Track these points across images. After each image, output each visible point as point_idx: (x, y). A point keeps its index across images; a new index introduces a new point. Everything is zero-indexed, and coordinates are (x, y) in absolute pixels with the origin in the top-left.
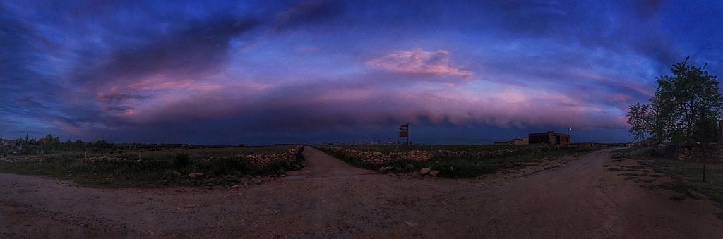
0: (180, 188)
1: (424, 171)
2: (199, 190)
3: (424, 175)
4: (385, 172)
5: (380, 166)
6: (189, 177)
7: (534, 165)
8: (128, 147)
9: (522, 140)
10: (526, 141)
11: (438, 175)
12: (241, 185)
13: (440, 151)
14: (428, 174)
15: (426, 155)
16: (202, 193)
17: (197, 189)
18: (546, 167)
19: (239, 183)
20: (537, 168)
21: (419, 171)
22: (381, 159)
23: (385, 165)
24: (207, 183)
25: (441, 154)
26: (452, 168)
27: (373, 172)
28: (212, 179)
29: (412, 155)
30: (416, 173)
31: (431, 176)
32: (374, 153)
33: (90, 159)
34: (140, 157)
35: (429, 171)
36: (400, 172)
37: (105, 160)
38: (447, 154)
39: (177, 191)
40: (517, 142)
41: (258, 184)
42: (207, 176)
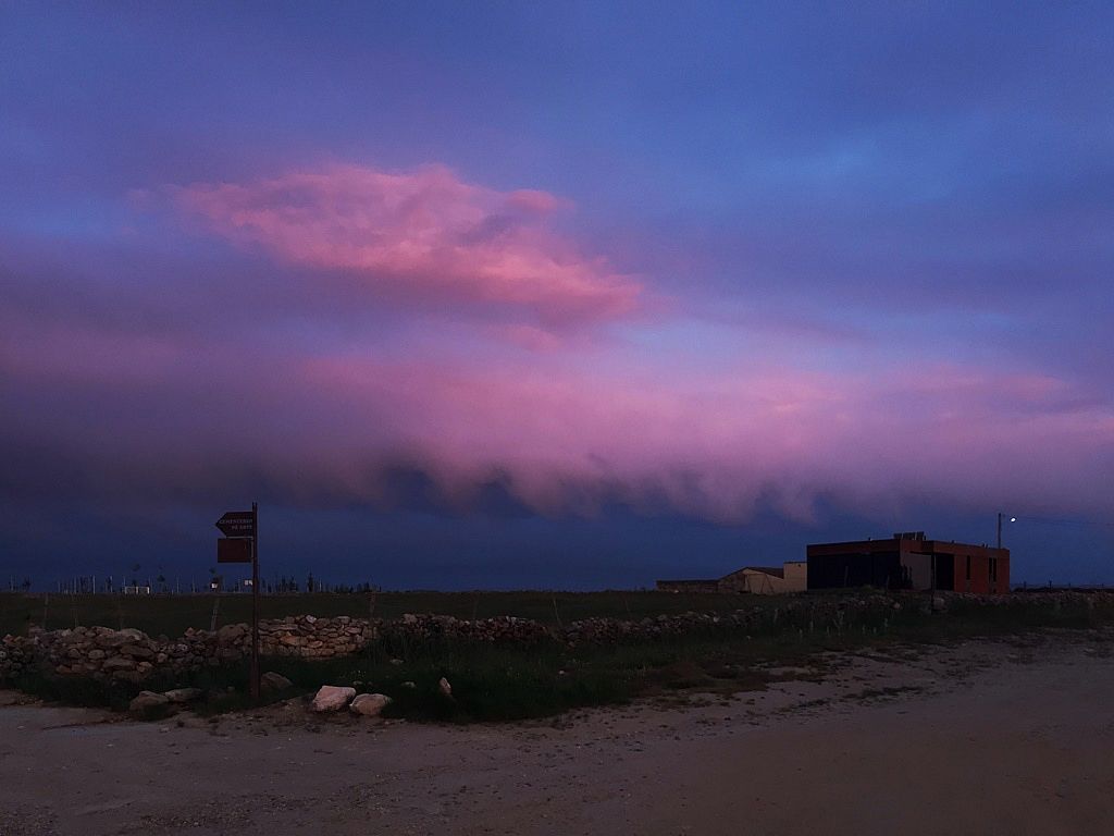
1: (330, 696)
3: (329, 713)
4: (154, 714)
5: (134, 689)
7: (801, 678)
9: (780, 573)
10: (797, 576)
11: (386, 713)
13: (410, 618)
14: (345, 707)
15: (349, 634)
18: (857, 688)
20: (812, 691)
21: (308, 700)
22: (138, 659)
23: (159, 682)
25: (411, 627)
26: (445, 684)
27: (100, 714)
29: (288, 637)
30: (292, 707)
31: (357, 714)
32: (107, 632)
35: (350, 699)
36: (224, 708)
38: (438, 629)
40: (757, 583)
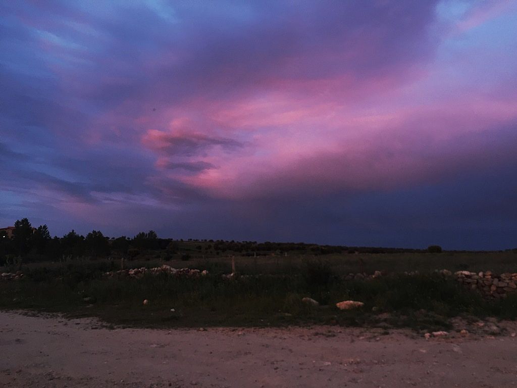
0: (323, 329)
2: (361, 334)
6: (337, 309)
8: (200, 248)
12: (453, 333)
16: (369, 339)
17: (357, 331)
19: (448, 327)
24: (378, 321)
28: (385, 316)
33: (132, 272)
34: (233, 268)
37: (165, 274)
39: (317, 334)
41: (493, 334)
42: (374, 309)
